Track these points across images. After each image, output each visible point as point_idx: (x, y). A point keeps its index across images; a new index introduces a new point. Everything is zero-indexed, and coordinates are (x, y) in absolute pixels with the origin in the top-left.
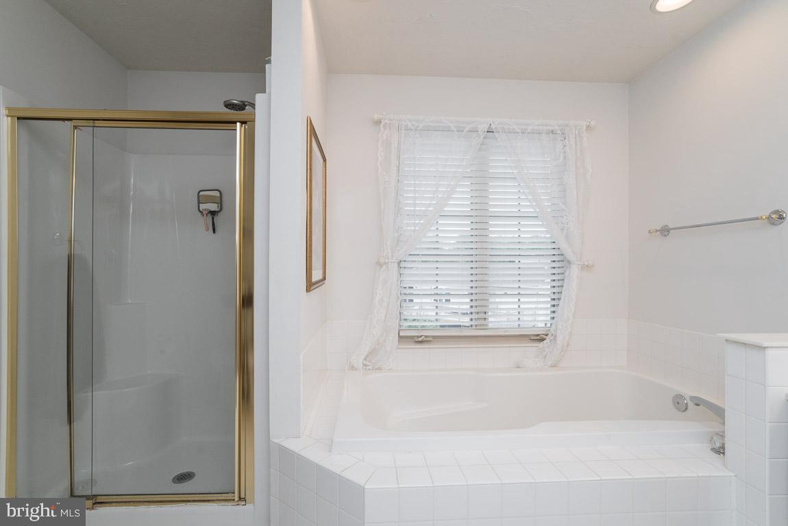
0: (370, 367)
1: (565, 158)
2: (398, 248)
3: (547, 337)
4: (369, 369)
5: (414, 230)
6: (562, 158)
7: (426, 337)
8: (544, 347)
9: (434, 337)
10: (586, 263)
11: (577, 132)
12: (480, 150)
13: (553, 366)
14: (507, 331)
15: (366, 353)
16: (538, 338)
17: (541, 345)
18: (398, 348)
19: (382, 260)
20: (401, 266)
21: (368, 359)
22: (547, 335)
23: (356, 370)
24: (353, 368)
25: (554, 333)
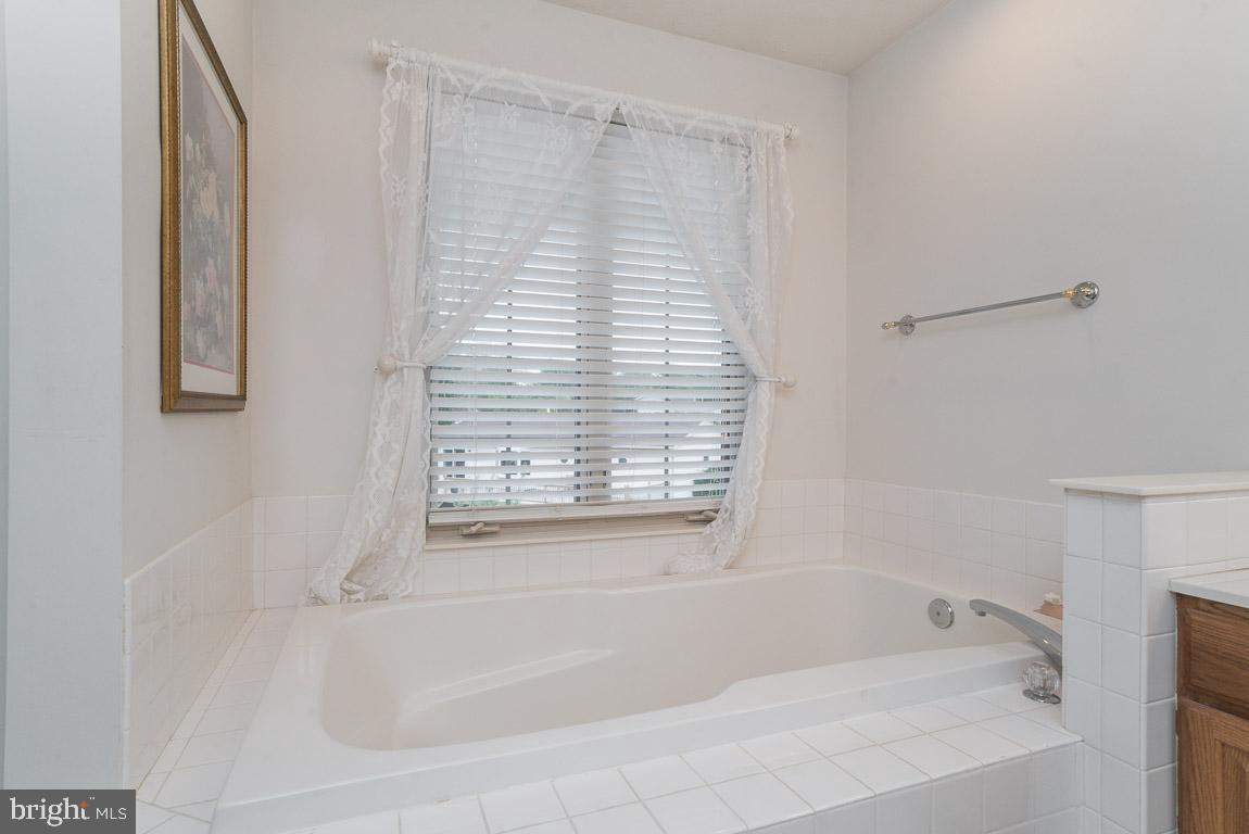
0: (360, 596)
1: (749, 191)
2: (425, 337)
3: (718, 516)
4: (358, 600)
5: (462, 304)
6: (745, 186)
7: (486, 524)
8: (712, 533)
9: (503, 524)
10: (783, 379)
11: (770, 144)
12: (596, 155)
13: (729, 567)
14: (645, 508)
15: (350, 565)
16: (702, 517)
17: (707, 529)
18: (425, 551)
19: (388, 363)
20: (431, 378)
21: (355, 579)
22: (717, 511)
23: (325, 604)
24: (317, 600)
25: (729, 507)
